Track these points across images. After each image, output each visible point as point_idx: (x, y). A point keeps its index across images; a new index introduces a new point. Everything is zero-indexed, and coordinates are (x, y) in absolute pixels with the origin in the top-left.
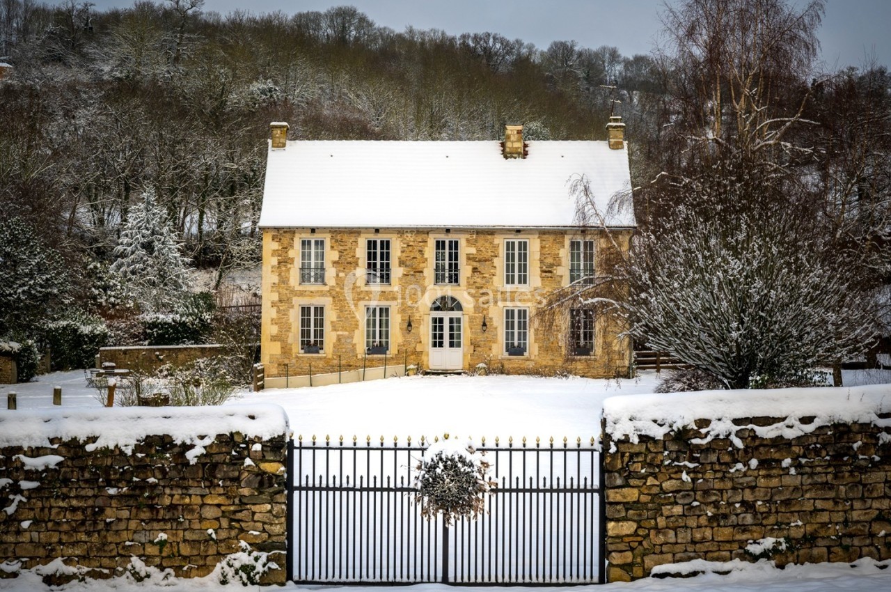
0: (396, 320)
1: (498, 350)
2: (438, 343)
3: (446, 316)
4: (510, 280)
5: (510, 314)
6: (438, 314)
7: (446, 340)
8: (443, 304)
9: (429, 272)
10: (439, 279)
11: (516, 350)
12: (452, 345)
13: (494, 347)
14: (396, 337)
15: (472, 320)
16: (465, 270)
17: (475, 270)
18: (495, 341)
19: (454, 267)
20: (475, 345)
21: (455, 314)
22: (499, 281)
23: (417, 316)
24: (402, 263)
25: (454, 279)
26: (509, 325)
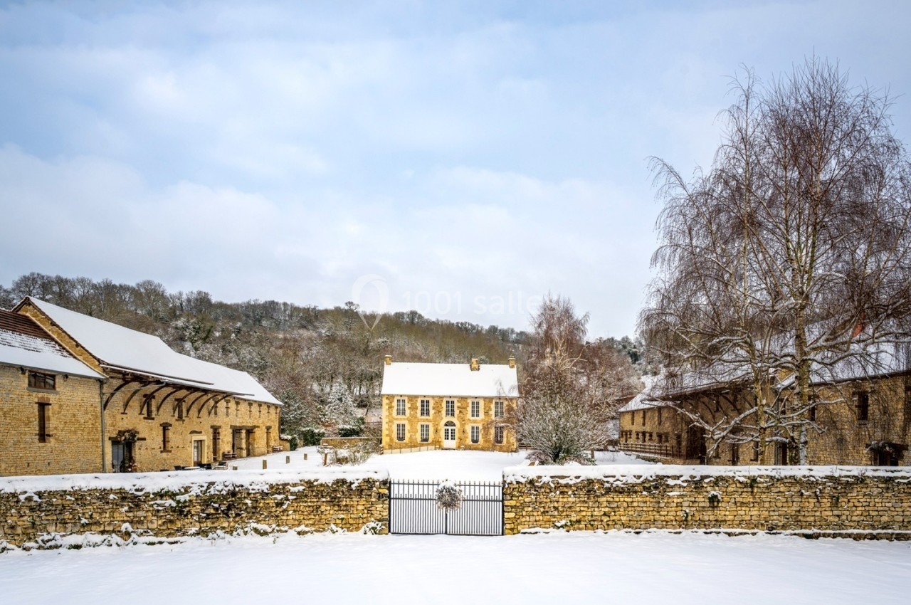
0: (431, 430)
1: (469, 441)
2: (447, 438)
3: (450, 428)
4: (473, 415)
5: (473, 428)
6: (447, 428)
7: (450, 437)
8: (449, 424)
9: (444, 412)
10: (447, 414)
11: (475, 441)
12: (452, 439)
13: (467, 440)
14: (431, 436)
15: (459, 430)
16: (457, 412)
17: (460, 412)
18: (467, 438)
19: (453, 411)
20: (460, 439)
21: (453, 428)
22: (469, 416)
23: (439, 428)
24: (434, 408)
25: (453, 415)
26: (473, 432)
